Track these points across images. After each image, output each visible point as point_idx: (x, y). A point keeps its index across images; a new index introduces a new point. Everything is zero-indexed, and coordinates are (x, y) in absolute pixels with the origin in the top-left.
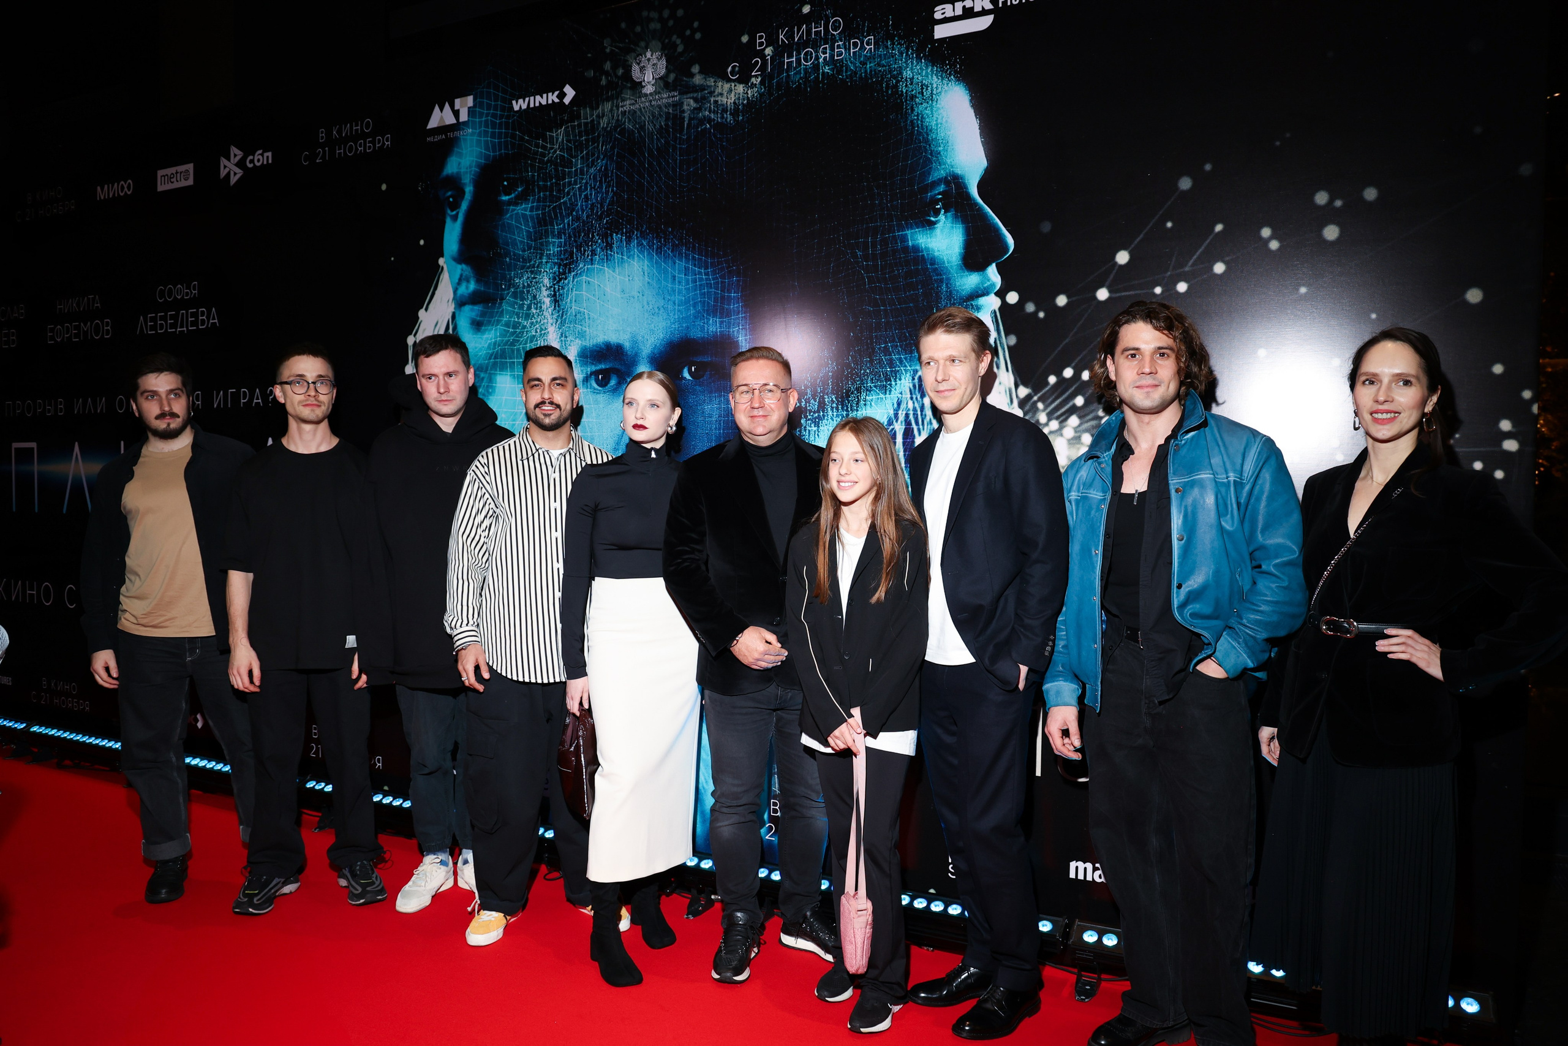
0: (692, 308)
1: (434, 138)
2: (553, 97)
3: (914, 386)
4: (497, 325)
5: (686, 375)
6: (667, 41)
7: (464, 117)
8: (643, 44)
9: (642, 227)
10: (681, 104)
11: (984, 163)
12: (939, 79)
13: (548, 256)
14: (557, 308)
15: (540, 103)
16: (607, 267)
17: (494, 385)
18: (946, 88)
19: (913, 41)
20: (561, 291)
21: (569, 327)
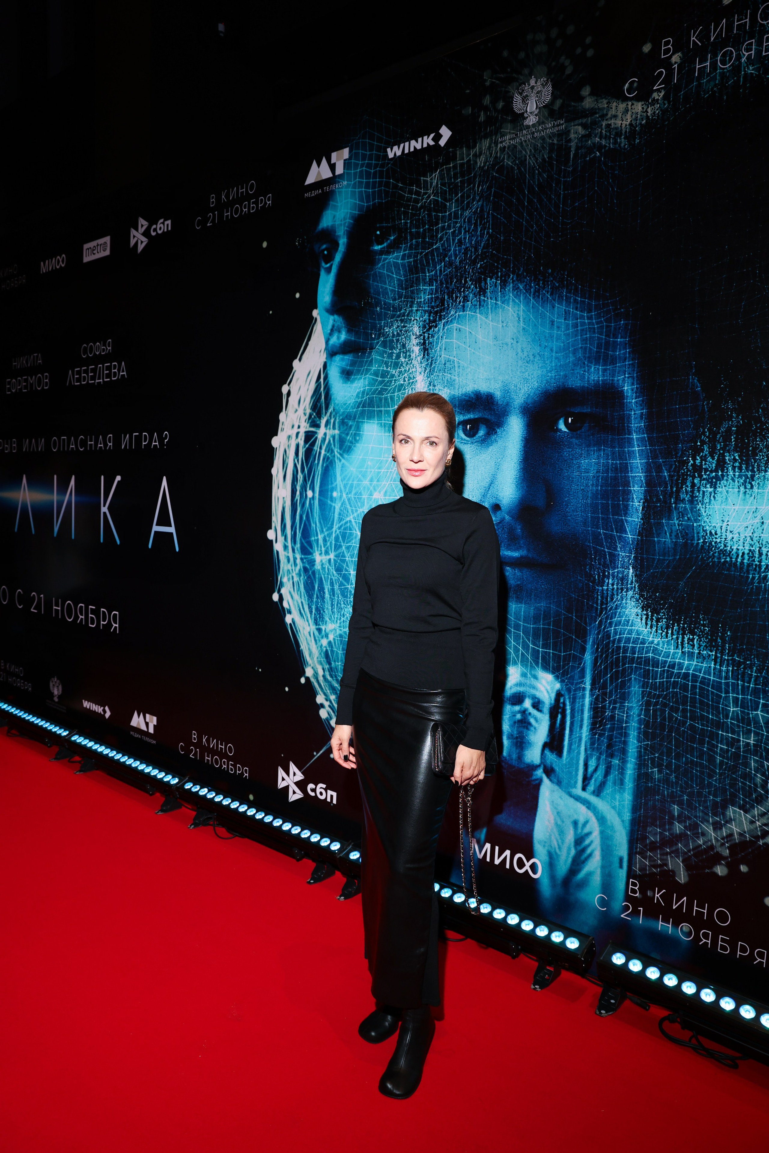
0: (571, 355)
1: (311, 194)
2: (428, 141)
4: (366, 374)
5: (562, 426)
6: (553, 64)
7: (339, 170)
8: (526, 71)
9: (519, 270)
10: (567, 132)
13: (419, 304)
14: (426, 356)
15: (415, 147)
16: (481, 313)
17: (361, 433)
20: (431, 339)
21: (438, 376)
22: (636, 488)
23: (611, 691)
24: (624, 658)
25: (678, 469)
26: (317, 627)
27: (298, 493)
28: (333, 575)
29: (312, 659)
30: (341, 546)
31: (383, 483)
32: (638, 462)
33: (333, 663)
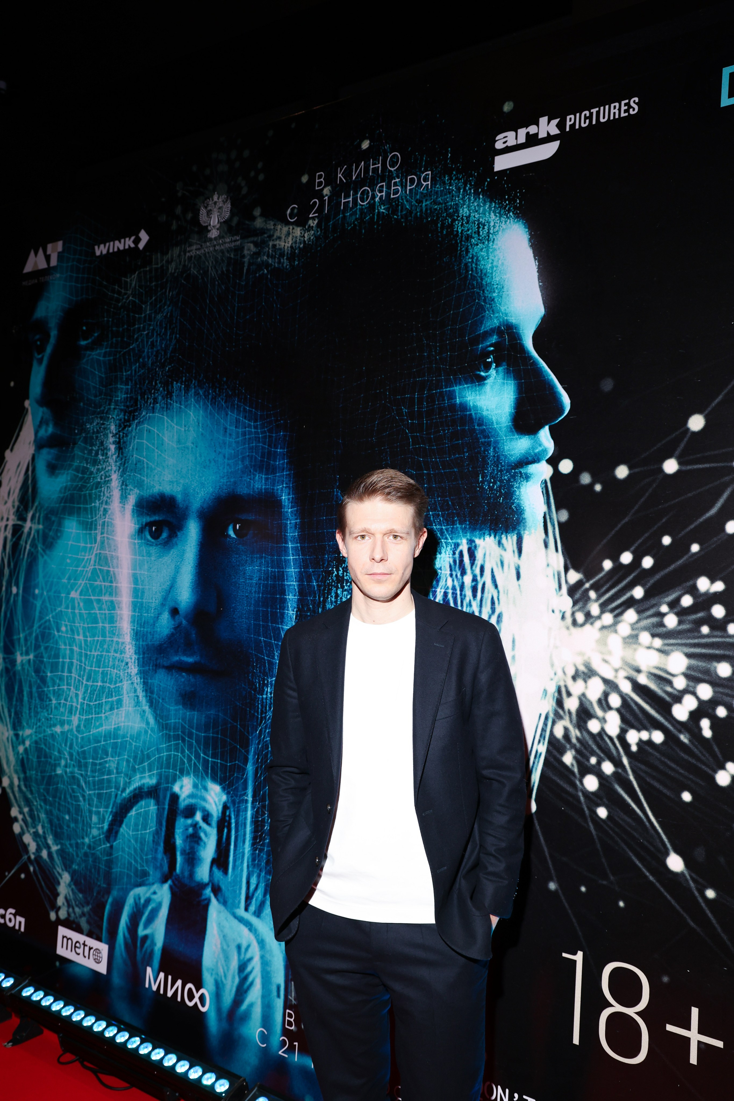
0: (240, 462)
1: (27, 282)
2: (129, 243)
3: (455, 561)
4: (68, 470)
5: (231, 533)
6: (232, 183)
7: (54, 262)
8: (211, 187)
9: (200, 376)
10: (240, 249)
12: (497, 216)
13: (116, 402)
14: (121, 456)
15: (118, 248)
16: (167, 416)
17: (62, 529)
18: (504, 226)
19: (472, 175)
20: (125, 439)
21: (130, 475)
22: (291, 596)
25: (324, 580)
26: (16, 732)
27: (4, 588)
28: (32, 677)
29: (9, 767)
30: (39, 646)
31: (80, 582)
32: (292, 571)
33: (28, 772)
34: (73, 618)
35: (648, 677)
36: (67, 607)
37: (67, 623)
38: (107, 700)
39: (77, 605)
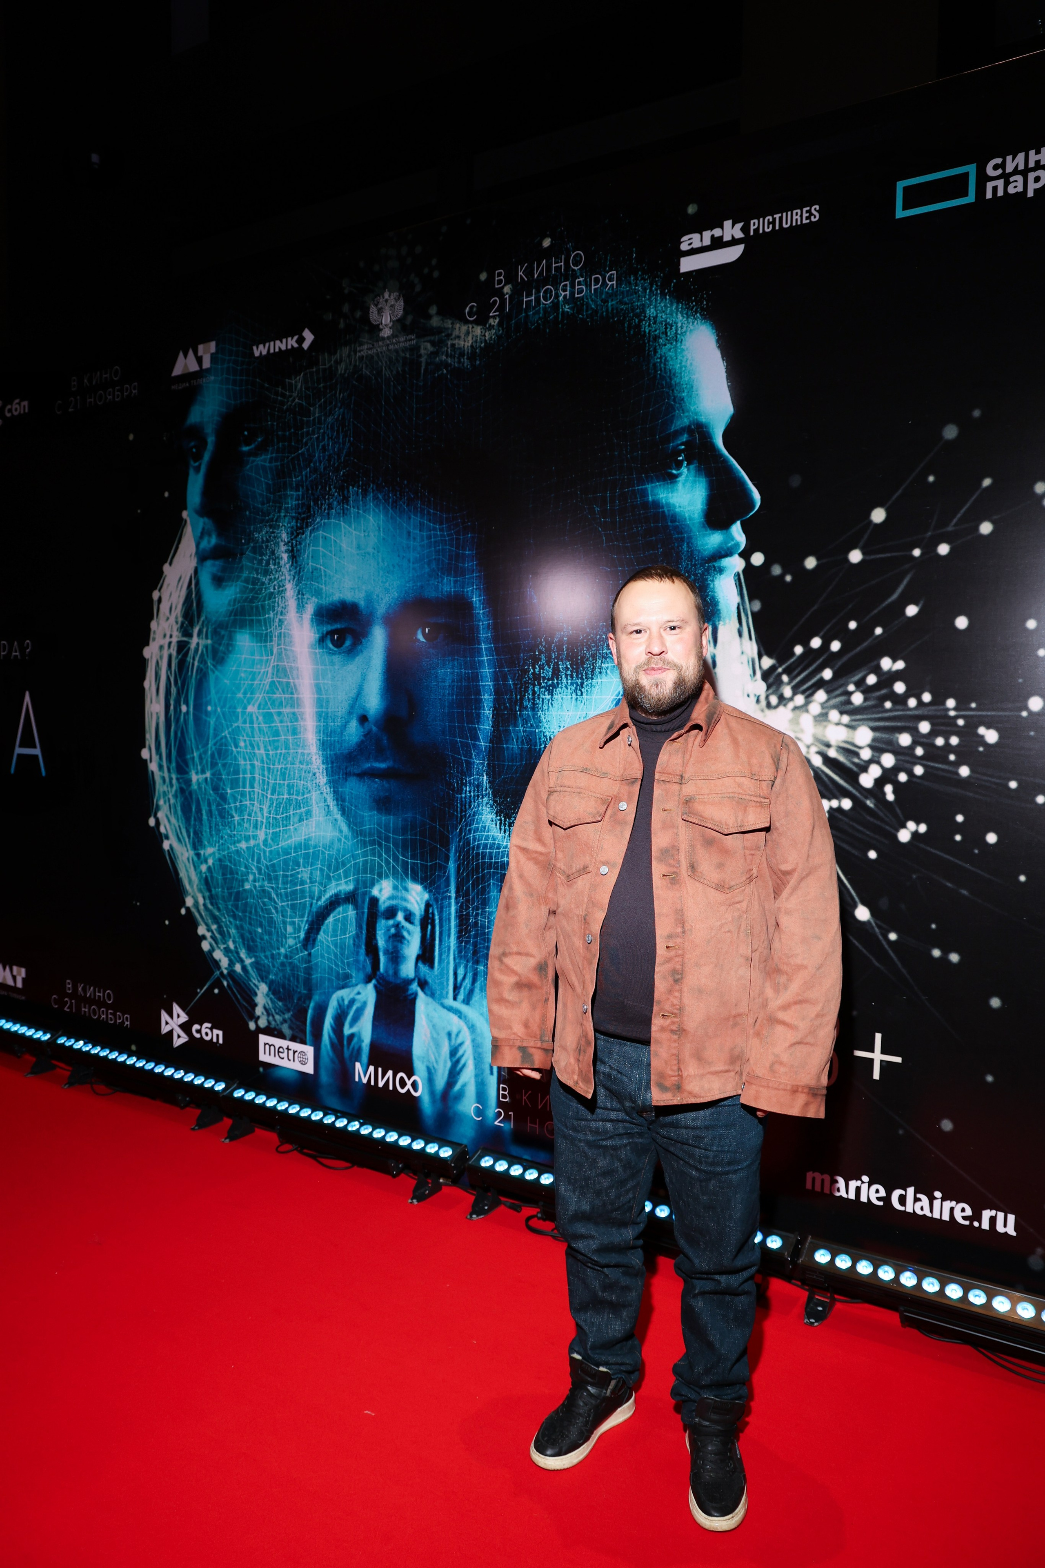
0: (426, 566)
1: (178, 386)
2: (292, 342)
4: (237, 581)
5: (420, 637)
6: (405, 280)
7: (206, 364)
8: (380, 284)
9: (378, 480)
10: (418, 348)
11: (730, 410)
12: (684, 316)
13: (287, 510)
14: (295, 564)
15: (280, 348)
16: (344, 522)
17: (234, 643)
18: (692, 327)
19: (658, 276)
20: (299, 547)
21: (306, 584)
22: (486, 697)
23: (473, 898)
24: (483, 863)
25: (521, 677)
26: (196, 852)
27: (172, 707)
28: (211, 795)
29: (192, 886)
30: (217, 764)
31: (257, 696)
32: (487, 671)
33: (213, 890)
34: (252, 733)
35: (837, 751)
36: (245, 722)
37: (245, 738)
38: (295, 812)
39: (255, 719)
